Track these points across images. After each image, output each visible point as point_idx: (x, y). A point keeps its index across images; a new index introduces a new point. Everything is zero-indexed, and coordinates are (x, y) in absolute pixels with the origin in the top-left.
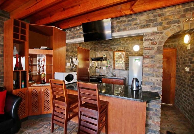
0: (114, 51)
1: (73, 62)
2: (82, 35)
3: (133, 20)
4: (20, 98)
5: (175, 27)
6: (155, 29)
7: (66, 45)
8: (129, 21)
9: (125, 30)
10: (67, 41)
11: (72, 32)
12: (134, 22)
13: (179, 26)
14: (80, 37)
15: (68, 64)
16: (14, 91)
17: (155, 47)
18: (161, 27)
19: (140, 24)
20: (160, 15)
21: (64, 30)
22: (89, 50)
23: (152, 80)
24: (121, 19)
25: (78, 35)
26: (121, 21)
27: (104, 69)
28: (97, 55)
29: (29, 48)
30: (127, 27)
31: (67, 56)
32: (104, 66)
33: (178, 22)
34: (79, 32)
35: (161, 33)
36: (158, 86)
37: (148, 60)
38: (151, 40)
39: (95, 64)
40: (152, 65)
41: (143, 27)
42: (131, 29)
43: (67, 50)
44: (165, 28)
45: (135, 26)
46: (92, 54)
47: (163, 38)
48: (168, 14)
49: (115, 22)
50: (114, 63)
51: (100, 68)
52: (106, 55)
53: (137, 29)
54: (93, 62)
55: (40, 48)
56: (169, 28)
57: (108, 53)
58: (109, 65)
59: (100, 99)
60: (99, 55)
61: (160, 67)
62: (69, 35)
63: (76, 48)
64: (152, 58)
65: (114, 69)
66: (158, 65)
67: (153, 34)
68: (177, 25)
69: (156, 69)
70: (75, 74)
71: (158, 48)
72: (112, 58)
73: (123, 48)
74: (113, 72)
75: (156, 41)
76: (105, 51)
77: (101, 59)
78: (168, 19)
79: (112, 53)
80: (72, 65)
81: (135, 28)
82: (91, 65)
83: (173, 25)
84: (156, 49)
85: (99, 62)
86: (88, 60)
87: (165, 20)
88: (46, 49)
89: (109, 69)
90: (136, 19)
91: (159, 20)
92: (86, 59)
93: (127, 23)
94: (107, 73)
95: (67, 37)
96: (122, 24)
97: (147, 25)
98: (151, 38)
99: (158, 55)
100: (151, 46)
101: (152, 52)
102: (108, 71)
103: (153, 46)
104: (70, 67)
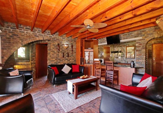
0: (127, 47)
1: (101, 54)
2: (106, 41)
3: (131, 34)
4: (84, 67)
5: (151, 36)
6: (141, 38)
7: (98, 46)
8: (129, 34)
9: (127, 38)
10: (99, 44)
11: (101, 40)
12: (131, 35)
13: (152, 36)
14: (105, 42)
15: (99, 55)
16: (81, 65)
17: (141, 46)
18: (144, 37)
19: (134, 35)
20: (143, 31)
21: (97, 39)
22: (110, 47)
23: (140, 61)
24: (125, 34)
25: (104, 41)
26: (125, 35)
27: (119, 58)
28: (115, 49)
29: (85, 49)
30: (128, 37)
31: (98, 51)
32: (120, 56)
33: (152, 34)
34: (104, 40)
35: (144, 39)
36: (143, 64)
37: (138, 52)
38: (139, 43)
39: (113, 55)
40: (140, 54)
41: (136, 37)
42: (130, 38)
43: (99, 49)
44: (146, 37)
45: (132, 37)
46: (112, 49)
47: (145, 41)
48: (147, 31)
49: (122, 35)
50: (126, 54)
51: (117, 58)
52: (121, 49)
53: (133, 38)
54: (112, 54)
55: (88, 49)
56: (148, 37)
57: (122, 48)
58: (123, 56)
59: (114, 69)
60: (116, 49)
61: (144, 55)
62: (100, 42)
63: (102, 47)
64: (140, 51)
65: (126, 58)
66: (143, 54)
67: (140, 40)
68: (152, 35)
69: (142, 56)
70: (103, 60)
71: (143, 46)
72: (125, 51)
73: (132, 45)
74: (126, 60)
75: (142, 43)
76: (120, 47)
77: (117, 52)
78: (147, 33)
79: (125, 48)
80: (101, 55)
81: (132, 38)
82: (111, 56)
83: (149, 35)
84: (142, 47)
85: (116, 53)
86: (109, 53)
87: (146, 33)
88: (90, 49)
89: (123, 58)
90: (132, 33)
91: (143, 33)
92: (108, 52)
93: (128, 35)
94: (122, 61)
95: (99, 43)
96: (125, 36)
97: (137, 36)
98: (139, 42)
99: (143, 50)
100: (139, 46)
101: (140, 48)
102: (122, 59)
103: (140, 46)
104: (100, 57)
